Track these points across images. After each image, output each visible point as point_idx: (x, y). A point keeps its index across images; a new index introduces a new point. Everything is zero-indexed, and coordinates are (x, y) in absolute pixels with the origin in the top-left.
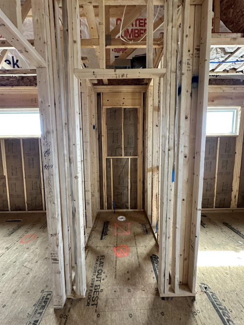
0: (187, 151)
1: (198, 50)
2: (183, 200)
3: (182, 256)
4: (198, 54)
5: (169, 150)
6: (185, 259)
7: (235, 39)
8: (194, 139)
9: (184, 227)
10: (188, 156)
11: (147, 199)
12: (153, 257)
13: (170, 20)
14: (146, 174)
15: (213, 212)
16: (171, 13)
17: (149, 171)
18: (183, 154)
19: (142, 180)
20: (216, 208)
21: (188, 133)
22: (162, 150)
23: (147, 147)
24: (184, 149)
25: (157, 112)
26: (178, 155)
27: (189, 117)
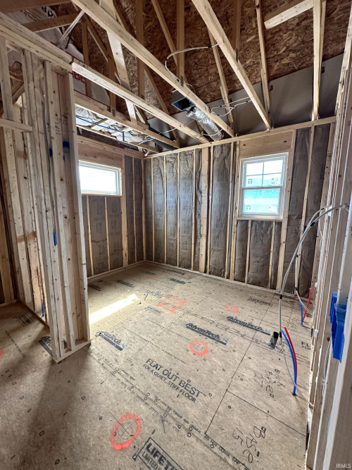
0: (66, 212)
1: (66, 117)
2: (69, 259)
3: (75, 315)
4: (67, 121)
5: (47, 211)
6: (78, 316)
7: (102, 110)
8: (72, 201)
9: (73, 286)
10: (68, 217)
11: (22, 281)
12: (42, 341)
13: (31, 78)
14: (14, 246)
15: (109, 275)
16: (31, 72)
17: (20, 241)
18: (62, 214)
19: (7, 257)
20: (111, 269)
21: (65, 194)
22: (38, 212)
23: (11, 206)
24: (63, 209)
25: (23, 160)
26: (57, 216)
27: (64, 179)
